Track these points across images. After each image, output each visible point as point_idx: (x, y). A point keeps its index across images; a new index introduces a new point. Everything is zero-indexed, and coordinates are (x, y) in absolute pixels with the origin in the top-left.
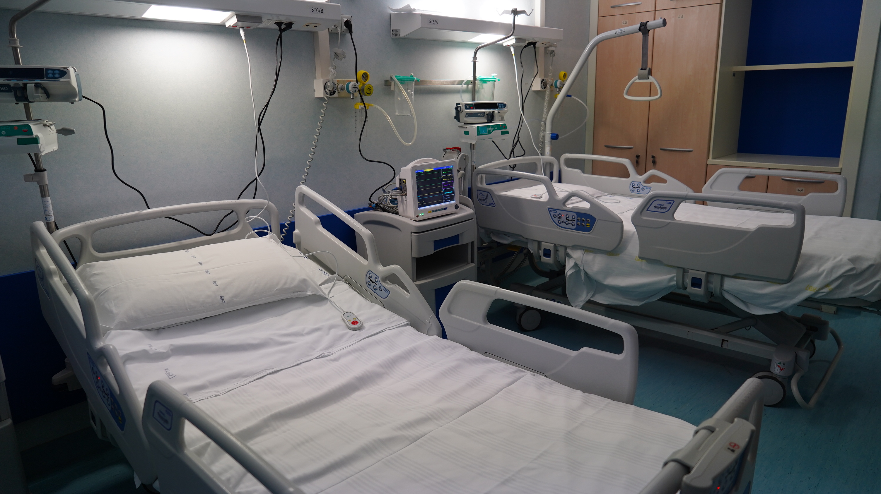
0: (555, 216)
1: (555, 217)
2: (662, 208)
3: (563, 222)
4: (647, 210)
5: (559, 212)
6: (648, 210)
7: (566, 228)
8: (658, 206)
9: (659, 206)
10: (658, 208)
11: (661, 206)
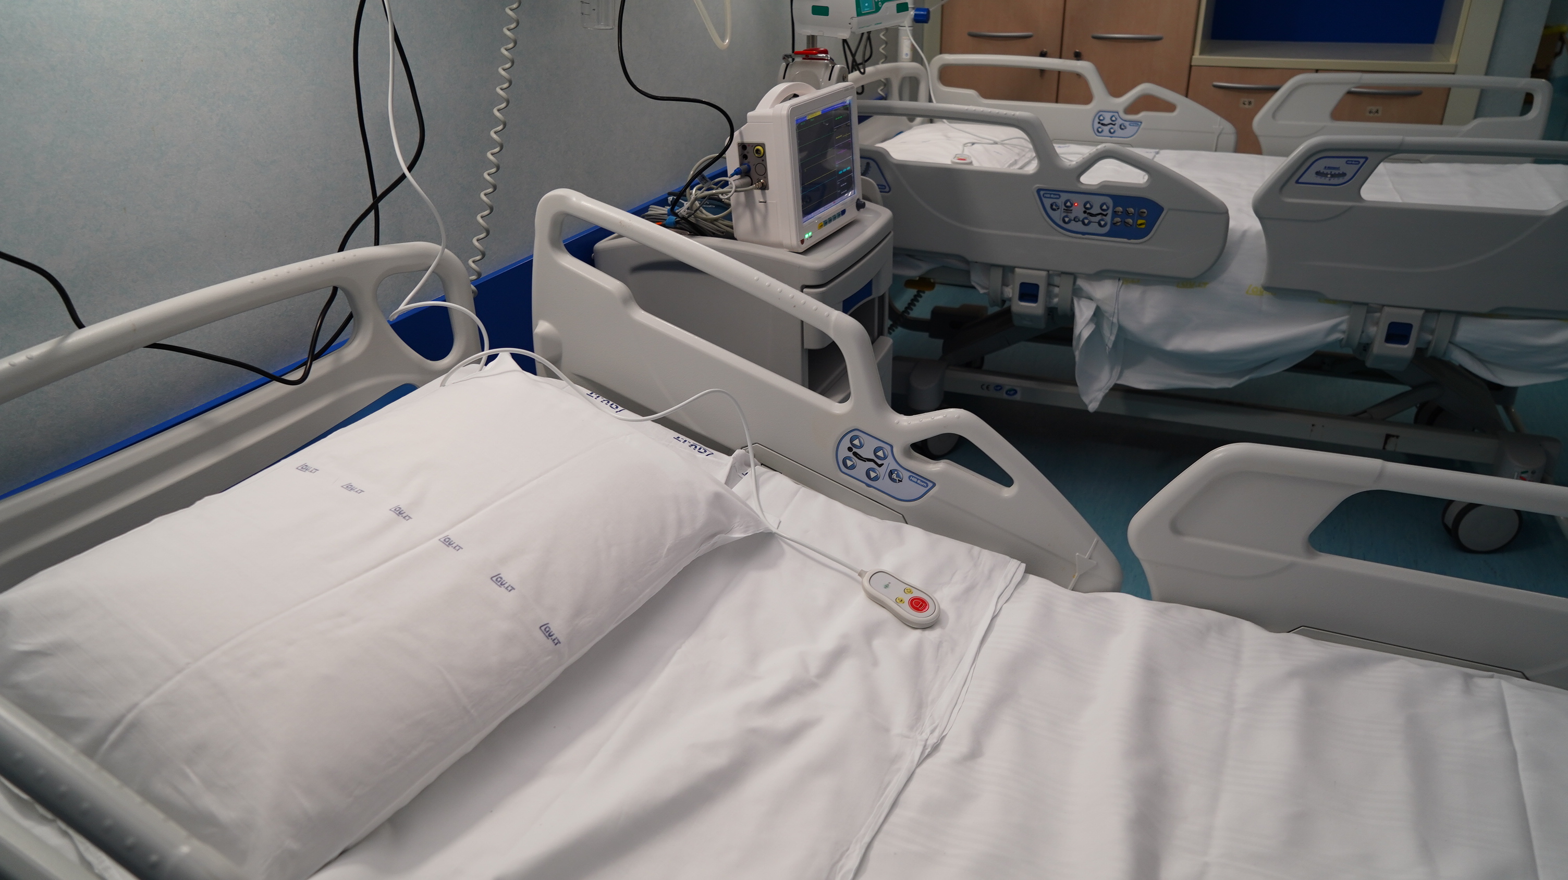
0: (1056, 205)
1: (1054, 210)
2: (1333, 176)
3: (1076, 219)
4: (1297, 182)
5: (1064, 197)
6: (1300, 181)
7: (1084, 234)
8: (1326, 171)
9: (1329, 171)
10: (1325, 175)
11: (1334, 172)
